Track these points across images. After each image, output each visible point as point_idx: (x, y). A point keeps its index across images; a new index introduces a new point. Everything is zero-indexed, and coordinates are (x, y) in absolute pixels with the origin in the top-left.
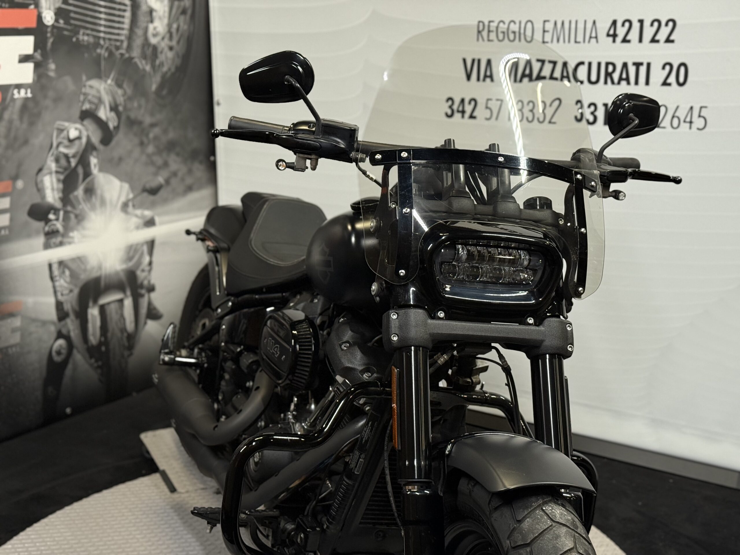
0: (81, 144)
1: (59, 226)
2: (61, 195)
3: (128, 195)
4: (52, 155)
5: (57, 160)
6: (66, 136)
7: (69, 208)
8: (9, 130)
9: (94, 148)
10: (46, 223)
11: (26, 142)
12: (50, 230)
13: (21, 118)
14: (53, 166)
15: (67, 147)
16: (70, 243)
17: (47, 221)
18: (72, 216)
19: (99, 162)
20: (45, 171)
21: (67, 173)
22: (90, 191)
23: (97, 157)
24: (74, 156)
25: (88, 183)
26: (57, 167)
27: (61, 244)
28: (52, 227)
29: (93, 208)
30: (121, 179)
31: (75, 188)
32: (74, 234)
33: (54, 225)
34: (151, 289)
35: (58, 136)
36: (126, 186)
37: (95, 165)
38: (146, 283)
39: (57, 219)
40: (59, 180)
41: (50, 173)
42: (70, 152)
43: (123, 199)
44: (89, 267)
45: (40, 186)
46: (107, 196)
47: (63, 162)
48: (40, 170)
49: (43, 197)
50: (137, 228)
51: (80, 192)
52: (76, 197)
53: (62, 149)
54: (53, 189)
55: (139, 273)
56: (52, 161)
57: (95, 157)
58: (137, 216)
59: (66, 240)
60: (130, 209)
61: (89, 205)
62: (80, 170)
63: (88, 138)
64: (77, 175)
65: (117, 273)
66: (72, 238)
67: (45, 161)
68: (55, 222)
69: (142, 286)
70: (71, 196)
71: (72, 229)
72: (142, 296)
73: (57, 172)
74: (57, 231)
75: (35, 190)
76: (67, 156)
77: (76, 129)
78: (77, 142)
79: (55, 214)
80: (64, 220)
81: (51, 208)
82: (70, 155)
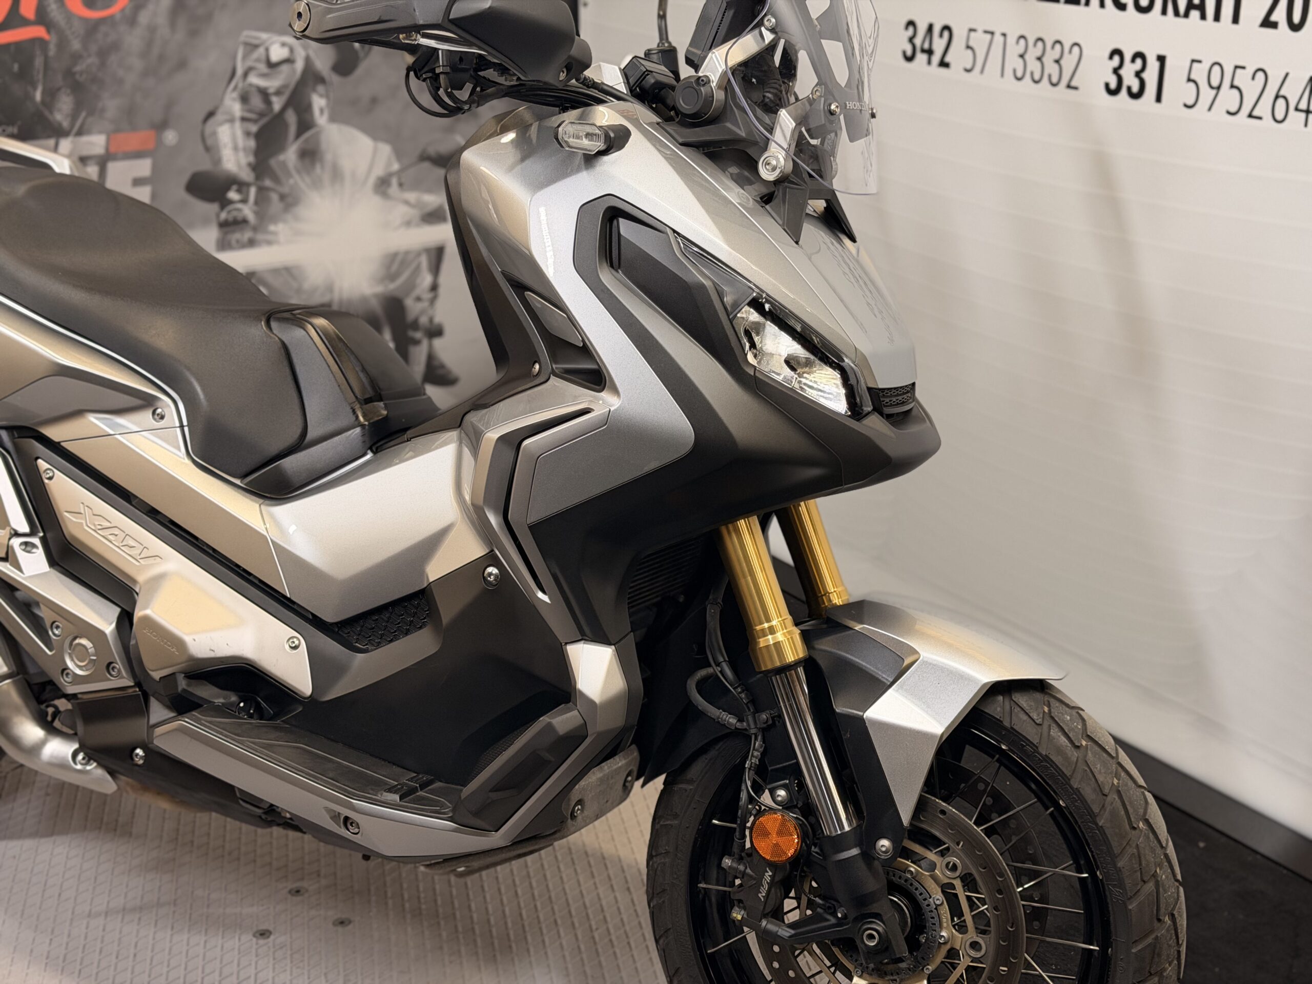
0: (294, 71)
1: (247, 211)
2: (251, 159)
3: (389, 164)
4: (235, 88)
5: (244, 99)
6: (263, 57)
7: (268, 183)
8: (149, 44)
9: (321, 80)
10: (223, 207)
11: (182, 65)
12: (230, 218)
13: (173, 24)
14: (237, 108)
15: (263, 75)
16: (269, 243)
17: (225, 203)
18: (274, 197)
19: (328, 105)
20: (219, 117)
21: (264, 120)
22: (310, 155)
23: (327, 97)
24: (278, 93)
25: (306, 141)
26: (243, 110)
27: (251, 243)
28: (235, 213)
29: (317, 185)
30: (375, 137)
31: (282, 148)
32: (279, 228)
33: (239, 210)
34: (436, 332)
35: (245, 57)
36: (385, 150)
37: (322, 111)
38: (424, 320)
39: (244, 201)
40: (248, 134)
41: (231, 121)
42: (272, 84)
43: (379, 171)
44: (306, 286)
45: (209, 142)
46: (346, 165)
47: (257, 102)
48: (211, 115)
49: (218, 161)
50: (408, 224)
51: (290, 155)
52: (284, 165)
53: (254, 80)
54: (236, 148)
55: (409, 302)
56: (234, 99)
57: (321, 96)
58: (407, 203)
59: (260, 237)
60: (394, 189)
61: (308, 180)
62: (291, 118)
63: (308, 60)
64: (285, 125)
65: (364, 299)
66: (274, 233)
67: (222, 100)
68: (240, 206)
69: (415, 325)
70: (273, 162)
71: (275, 220)
72: (417, 342)
73: (243, 119)
74: (245, 221)
75: (201, 148)
76: (264, 94)
77: (283, 45)
78: (285, 68)
79: (239, 191)
80: (256, 203)
81: (232, 182)
82: (271, 91)
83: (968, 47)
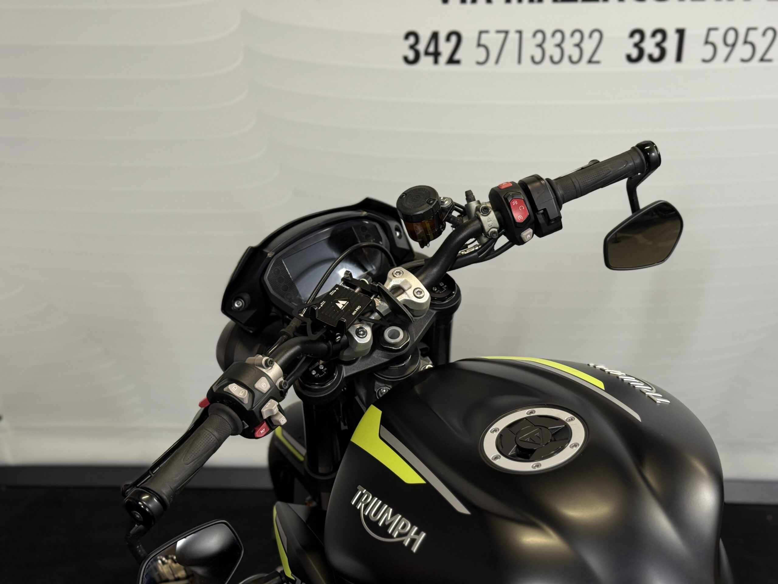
83: (479, 45)
